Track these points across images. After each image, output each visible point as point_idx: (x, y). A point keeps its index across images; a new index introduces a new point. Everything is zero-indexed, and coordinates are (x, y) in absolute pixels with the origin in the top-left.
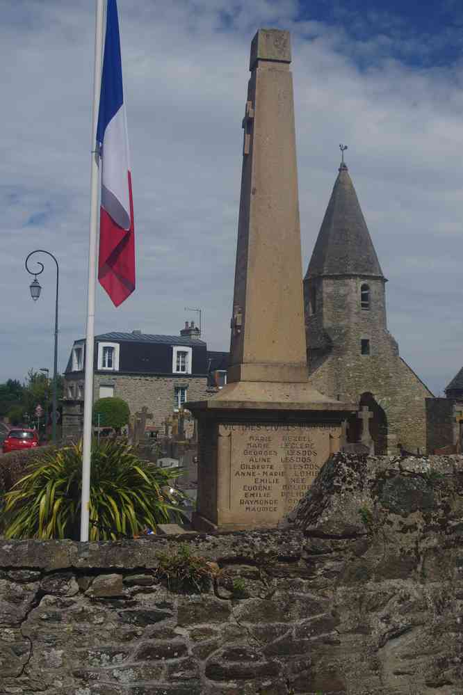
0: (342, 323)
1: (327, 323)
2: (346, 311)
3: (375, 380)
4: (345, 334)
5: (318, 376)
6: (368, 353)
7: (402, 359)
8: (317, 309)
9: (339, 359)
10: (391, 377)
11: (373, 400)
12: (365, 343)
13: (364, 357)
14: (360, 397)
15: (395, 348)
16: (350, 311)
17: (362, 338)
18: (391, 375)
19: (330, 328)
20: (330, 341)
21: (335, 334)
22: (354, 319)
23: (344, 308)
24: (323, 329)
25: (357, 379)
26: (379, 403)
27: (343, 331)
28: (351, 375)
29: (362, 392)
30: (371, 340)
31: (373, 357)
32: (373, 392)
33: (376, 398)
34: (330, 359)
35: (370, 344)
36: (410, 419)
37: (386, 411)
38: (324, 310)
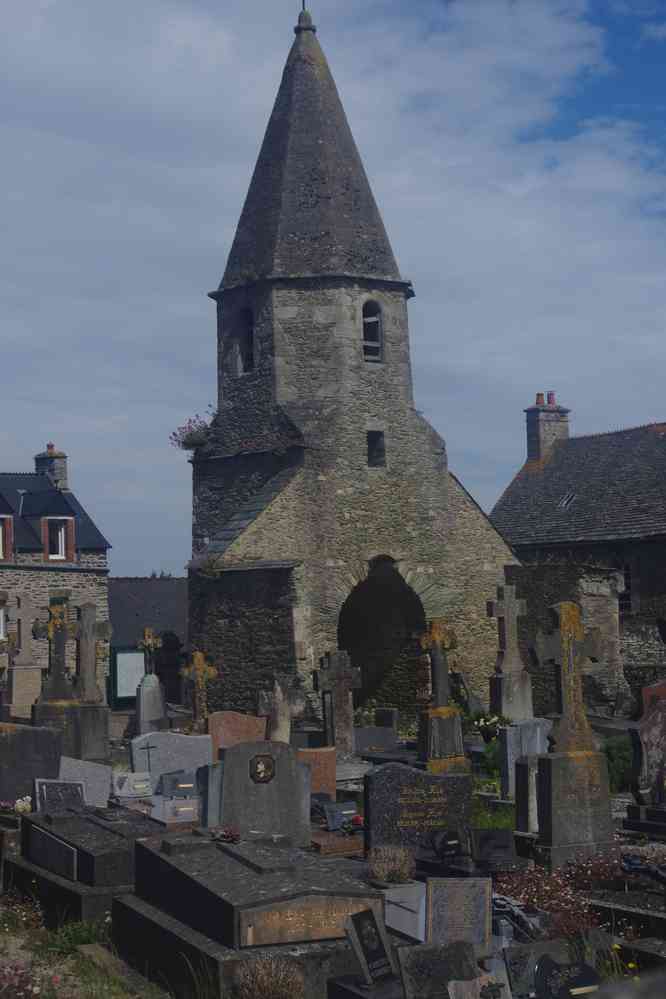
0: (321, 393)
1: (285, 393)
2: (331, 364)
3: (398, 527)
4: (330, 419)
5: (273, 519)
6: (382, 464)
7: (454, 478)
8: (257, 359)
9: (321, 478)
10: (433, 519)
11: (396, 571)
12: (374, 439)
13: (374, 473)
14: (366, 567)
15: (439, 451)
16: (340, 362)
17: (369, 426)
18: (432, 513)
19: (292, 405)
20: (299, 436)
21: (307, 418)
22: (350, 383)
23: (326, 358)
24: (278, 408)
25: (358, 525)
26: (407, 581)
27: (325, 412)
28: (347, 516)
29: (373, 554)
30: (386, 433)
31: (392, 473)
32: (397, 555)
33: (401, 568)
34: (298, 478)
35: (387, 442)
36: (474, 616)
37: (423, 598)
38: (279, 361)
